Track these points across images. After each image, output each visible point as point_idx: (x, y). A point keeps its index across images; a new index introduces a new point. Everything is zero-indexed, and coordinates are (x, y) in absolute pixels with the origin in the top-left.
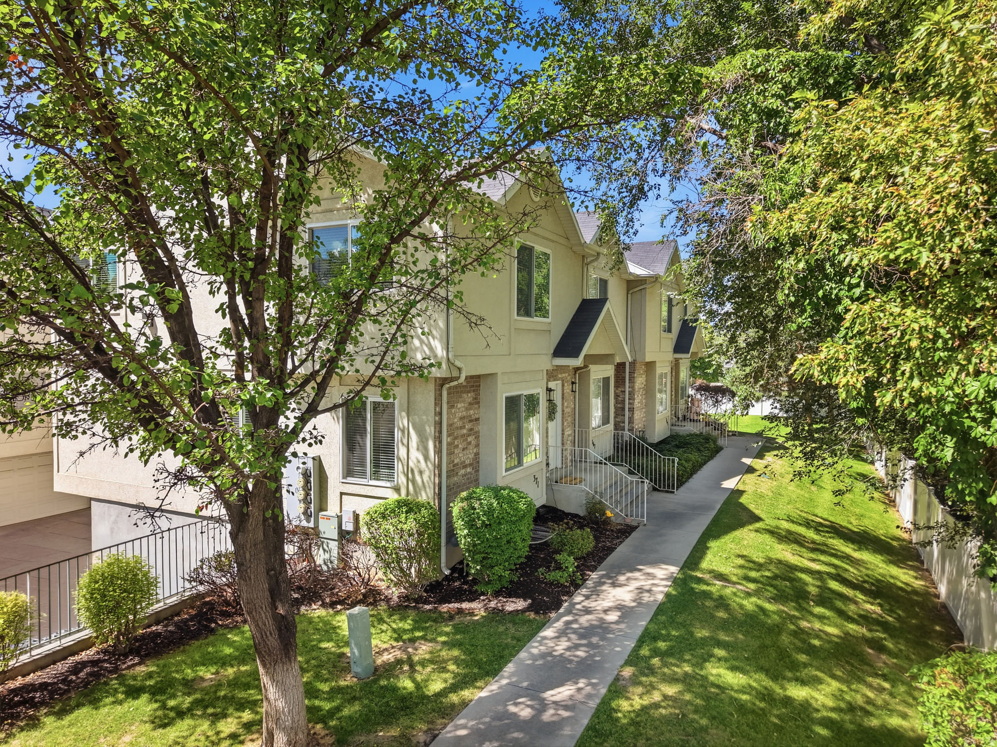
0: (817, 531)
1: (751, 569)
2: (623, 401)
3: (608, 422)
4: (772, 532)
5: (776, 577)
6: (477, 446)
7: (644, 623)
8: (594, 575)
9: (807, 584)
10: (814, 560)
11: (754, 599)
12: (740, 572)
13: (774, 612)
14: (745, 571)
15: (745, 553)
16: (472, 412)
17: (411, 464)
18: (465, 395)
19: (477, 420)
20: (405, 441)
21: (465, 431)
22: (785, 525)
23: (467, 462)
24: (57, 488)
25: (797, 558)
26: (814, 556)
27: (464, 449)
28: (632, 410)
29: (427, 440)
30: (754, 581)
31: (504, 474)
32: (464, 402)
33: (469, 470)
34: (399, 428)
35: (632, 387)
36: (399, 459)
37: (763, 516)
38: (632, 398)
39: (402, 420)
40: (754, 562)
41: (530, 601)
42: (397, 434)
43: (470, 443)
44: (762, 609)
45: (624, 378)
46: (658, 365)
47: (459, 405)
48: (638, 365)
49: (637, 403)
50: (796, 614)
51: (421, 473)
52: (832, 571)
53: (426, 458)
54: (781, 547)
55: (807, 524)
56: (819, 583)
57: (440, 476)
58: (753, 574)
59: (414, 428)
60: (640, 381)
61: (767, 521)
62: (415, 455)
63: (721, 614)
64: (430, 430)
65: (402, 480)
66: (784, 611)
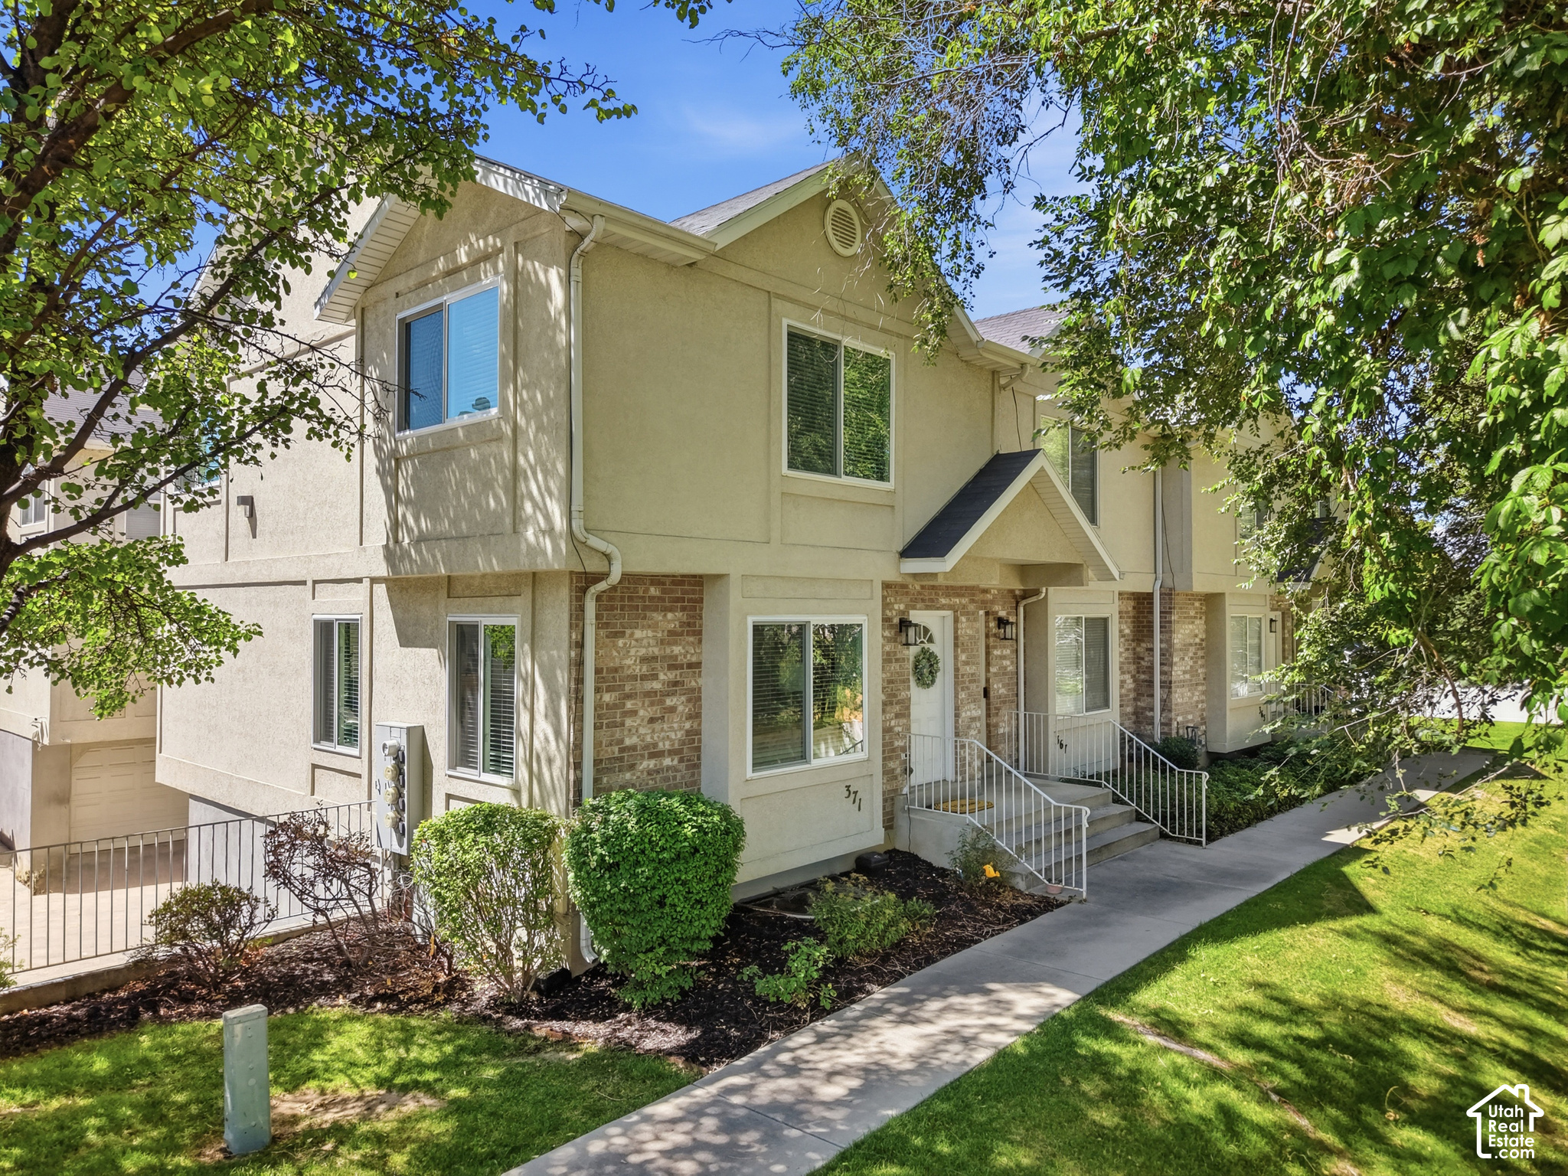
0: (1526, 945)
1: (1263, 1016)
2: (1150, 669)
3: (1106, 704)
4: (1388, 940)
5: (1325, 1042)
6: (695, 716)
7: (892, 1113)
8: (879, 994)
9: (1412, 1068)
10: (1472, 1012)
11: (1224, 1091)
12: (1231, 1021)
13: (1260, 1129)
14: (1244, 1019)
15: (1276, 979)
16: (677, 650)
17: (537, 744)
18: (658, 616)
19: (698, 665)
20: (528, 701)
21: (656, 685)
22: (1435, 927)
23: (666, 746)
24: (160, 778)
25: (1418, 1001)
26: (1479, 1002)
27: (652, 720)
28: (1167, 685)
29: (559, 698)
30: (1259, 1045)
31: (750, 774)
32: (654, 627)
33: (667, 762)
34: (520, 675)
35: (1167, 641)
36: (520, 734)
37: (1381, 905)
38: (1167, 661)
39: (524, 663)
40: (1285, 1002)
41: (696, 1034)
42: (519, 689)
43: (672, 709)
44: (1228, 1116)
45: (1151, 623)
46: (1228, 600)
47: (638, 634)
48: (1178, 600)
49: (1178, 672)
50: (1330, 1138)
51: (550, 761)
52: (1515, 1041)
53: (557, 733)
54: (1386, 972)
55: (1504, 930)
56: (1451, 1069)
57: (578, 766)
58: (1264, 1030)
59: (541, 675)
60: (1187, 631)
61: (1389, 914)
62: (543, 727)
63: (1106, 1117)
64: (562, 678)
65: (523, 773)
66: (1294, 1130)
